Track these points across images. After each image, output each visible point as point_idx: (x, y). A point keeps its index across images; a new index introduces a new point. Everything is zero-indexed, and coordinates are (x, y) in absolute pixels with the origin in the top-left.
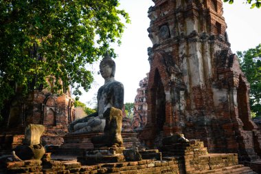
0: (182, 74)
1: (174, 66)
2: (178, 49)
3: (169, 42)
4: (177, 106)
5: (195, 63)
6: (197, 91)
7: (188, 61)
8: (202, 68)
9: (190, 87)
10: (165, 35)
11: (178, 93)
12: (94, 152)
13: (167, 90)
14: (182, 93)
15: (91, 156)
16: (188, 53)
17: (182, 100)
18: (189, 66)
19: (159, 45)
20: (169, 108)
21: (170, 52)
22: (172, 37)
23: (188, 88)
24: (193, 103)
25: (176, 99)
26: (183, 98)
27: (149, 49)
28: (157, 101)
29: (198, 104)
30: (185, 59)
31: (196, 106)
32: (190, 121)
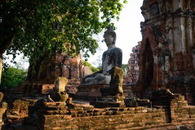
0: (167, 43)
1: (161, 36)
2: (165, 23)
3: (158, 17)
4: (163, 68)
5: (178, 34)
6: (179, 56)
7: (173, 32)
8: (185, 38)
9: (174, 53)
10: (155, 12)
11: (164, 58)
12: (103, 99)
13: (155, 55)
14: (167, 57)
15: (100, 101)
16: (173, 26)
17: (167, 63)
18: (173, 37)
19: (150, 20)
20: (156, 69)
21: (158, 25)
22: (161, 13)
23: (172, 54)
24: (175, 65)
25: (162, 62)
26: (168, 62)
27: (142, 23)
28: (147, 63)
29: (180, 67)
30: (170, 32)
31: (178, 68)
32: (172, 79)
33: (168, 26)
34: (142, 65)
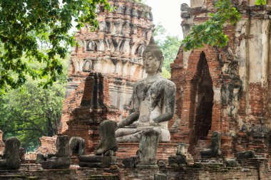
0: (236, 63)
1: (227, 50)
2: (235, 25)
4: (229, 109)
5: (257, 50)
6: (256, 90)
7: (247, 44)
8: (266, 57)
9: (247, 83)
11: (232, 92)
13: (217, 87)
16: (249, 32)
18: (248, 52)
19: (205, 11)
20: (215, 110)
23: (244, 85)
25: (227, 99)
26: (236, 99)
28: (197, 97)
29: (256, 108)
30: (243, 43)
31: (253, 110)
32: (243, 129)
33: (240, 32)
34: (190, 102)
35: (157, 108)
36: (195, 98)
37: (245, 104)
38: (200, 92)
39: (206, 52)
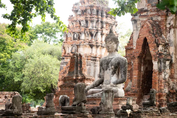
1: (161, 36)
2: (166, 19)
11: (165, 63)
13: (155, 60)
18: (175, 38)
19: (146, 11)
20: (156, 76)
23: (173, 59)
25: (162, 68)
26: (168, 68)
30: (172, 31)
33: (169, 24)
34: (138, 71)
35: (115, 75)
36: (141, 68)
37: (174, 71)
38: (144, 64)
39: (147, 38)
